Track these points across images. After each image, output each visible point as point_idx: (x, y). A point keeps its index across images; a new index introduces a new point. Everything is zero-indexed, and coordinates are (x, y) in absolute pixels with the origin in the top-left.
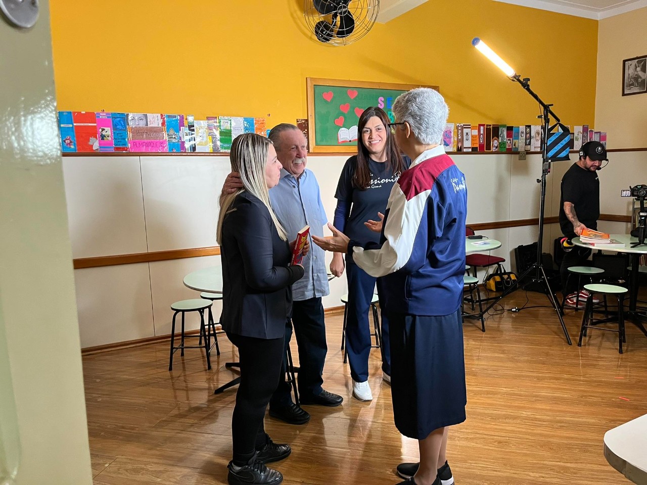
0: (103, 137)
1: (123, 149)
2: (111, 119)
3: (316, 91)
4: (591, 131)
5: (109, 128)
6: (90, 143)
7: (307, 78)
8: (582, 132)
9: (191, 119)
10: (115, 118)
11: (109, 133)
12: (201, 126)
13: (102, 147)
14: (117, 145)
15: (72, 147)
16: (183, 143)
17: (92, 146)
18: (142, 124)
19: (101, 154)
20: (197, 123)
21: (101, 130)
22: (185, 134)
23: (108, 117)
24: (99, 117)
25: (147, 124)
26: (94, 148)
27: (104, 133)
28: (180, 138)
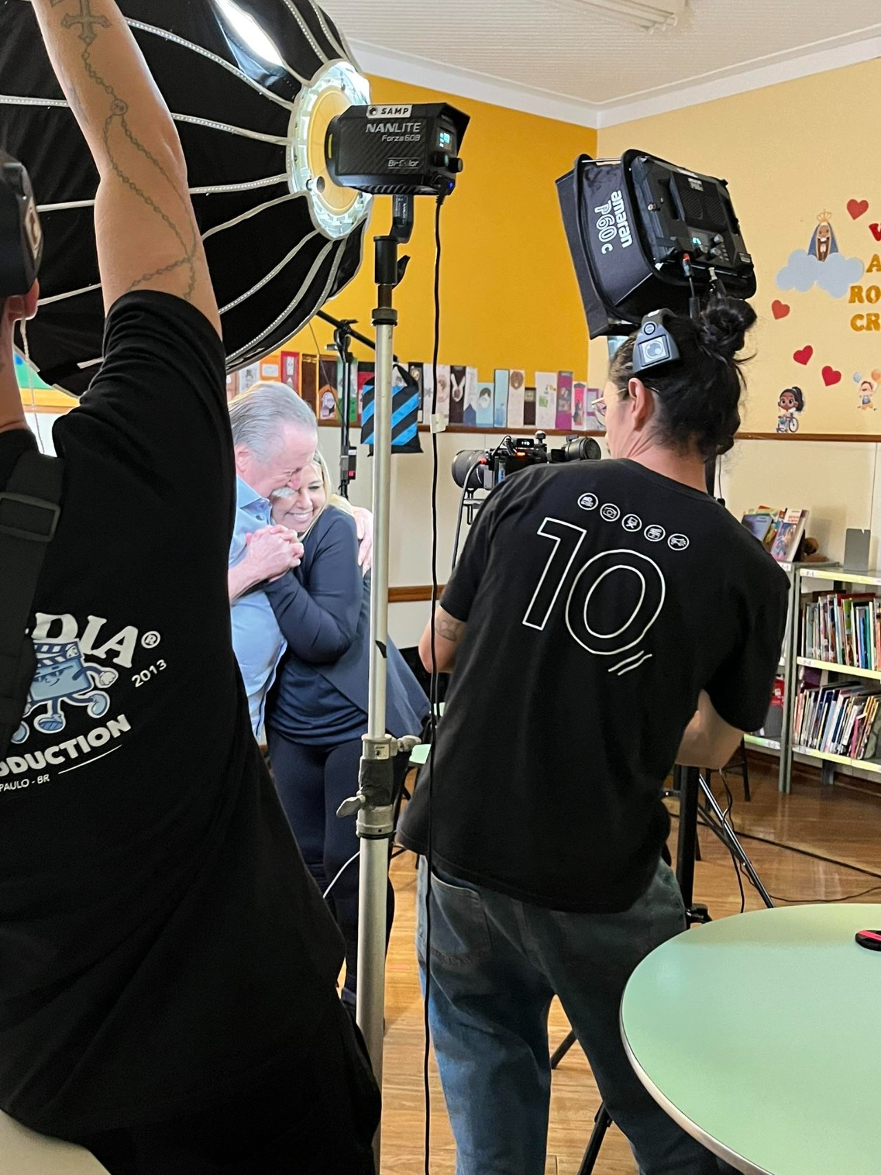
4: (579, 386)
8: (555, 386)
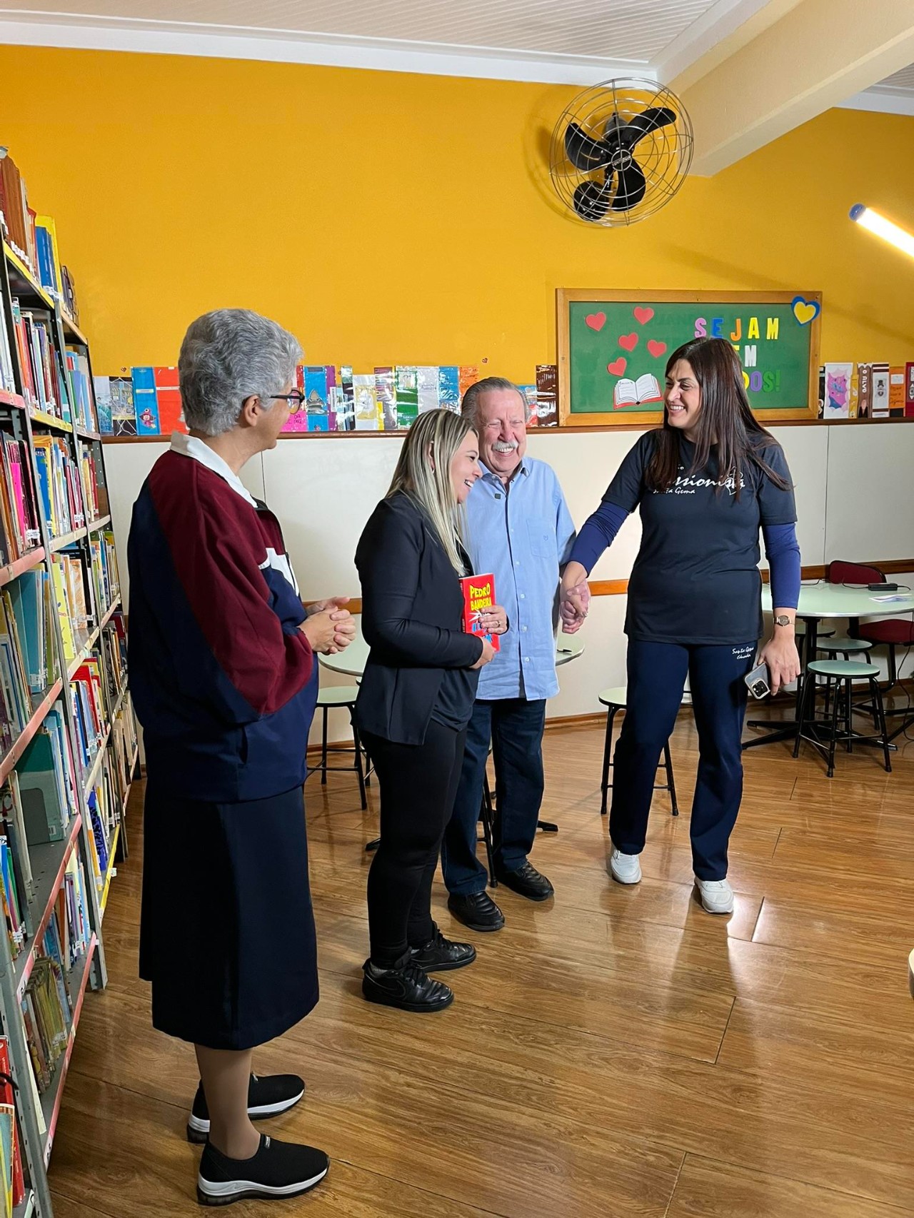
3: (574, 312)
7: (556, 290)
9: (346, 373)
12: (364, 383)
15: (154, 426)
16: (334, 415)
20: (358, 381)
22: (337, 400)
28: (329, 406)
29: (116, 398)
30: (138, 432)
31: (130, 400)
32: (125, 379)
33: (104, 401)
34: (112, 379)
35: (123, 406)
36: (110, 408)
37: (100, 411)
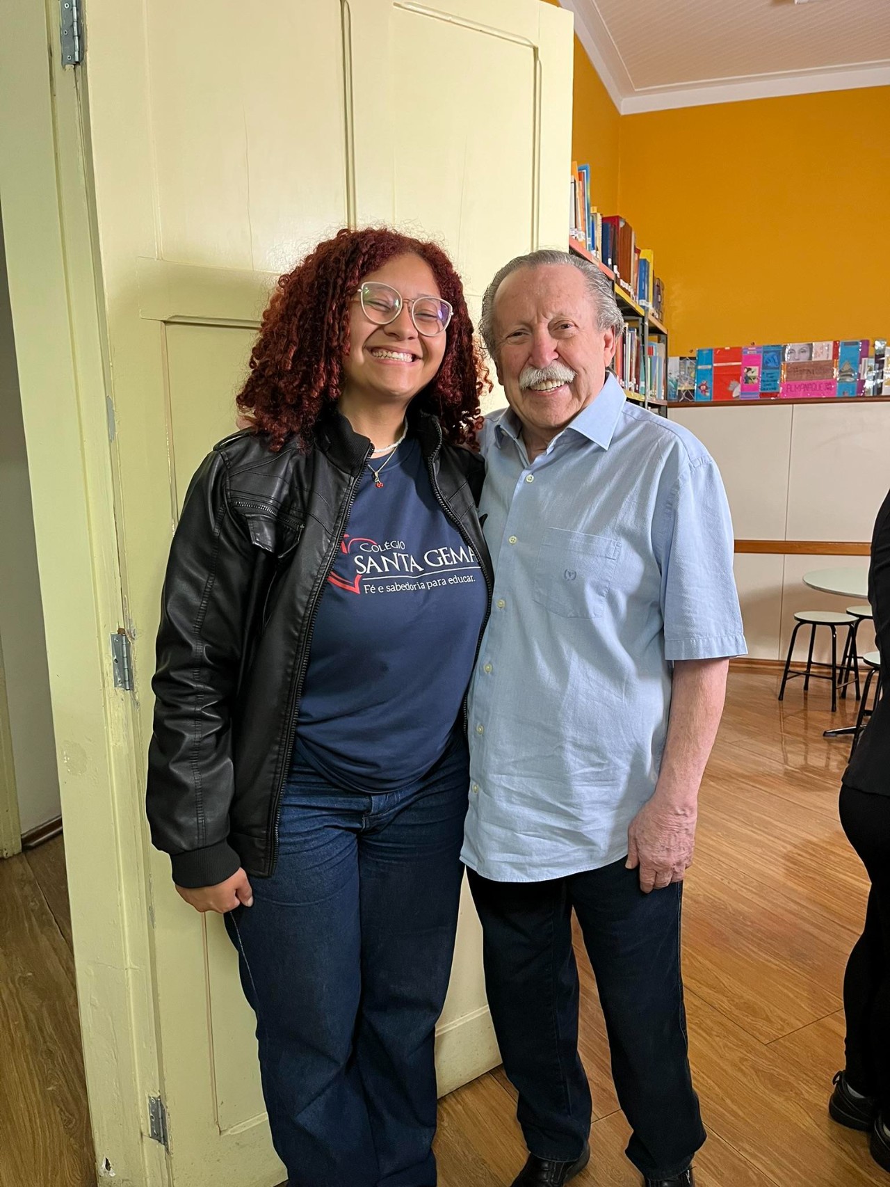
0: (747, 378)
1: (772, 395)
2: (762, 354)
5: (757, 368)
6: (730, 389)
9: (878, 345)
10: (767, 352)
11: (756, 374)
13: (746, 394)
14: (764, 389)
15: (708, 394)
16: (863, 382)
17: (732, 392)
18: (804, 358)
19: (740, 403)
21: (746, 370)
22: (867, 369)
23: (758, 352)
24: (746, 353)
25: (811, 357)
26: (734, 396)
27: (750, 374)
28: (859, 375)
29: (683, 373)
30: (695, 398)
31: (693, 375)
32: (691, 358)
33: (673, 376)
34: (681, 358)
35: (687, 379)
36: (677, 380)
37: (669, 383)
